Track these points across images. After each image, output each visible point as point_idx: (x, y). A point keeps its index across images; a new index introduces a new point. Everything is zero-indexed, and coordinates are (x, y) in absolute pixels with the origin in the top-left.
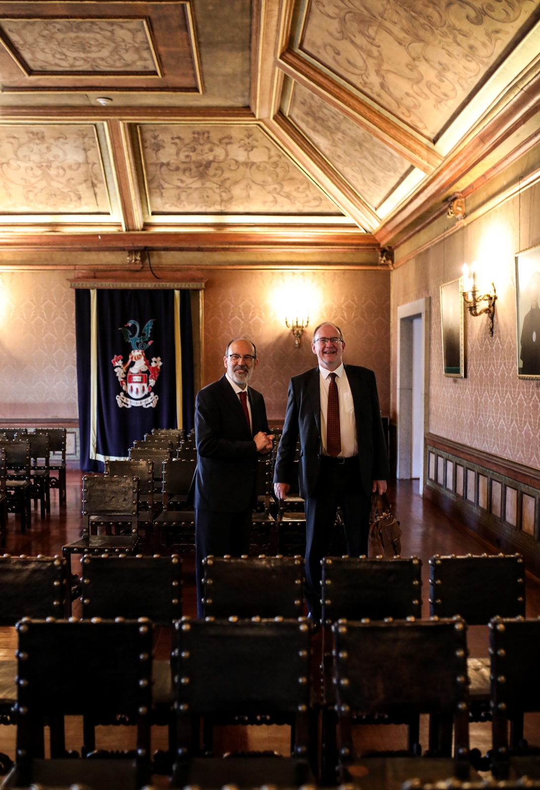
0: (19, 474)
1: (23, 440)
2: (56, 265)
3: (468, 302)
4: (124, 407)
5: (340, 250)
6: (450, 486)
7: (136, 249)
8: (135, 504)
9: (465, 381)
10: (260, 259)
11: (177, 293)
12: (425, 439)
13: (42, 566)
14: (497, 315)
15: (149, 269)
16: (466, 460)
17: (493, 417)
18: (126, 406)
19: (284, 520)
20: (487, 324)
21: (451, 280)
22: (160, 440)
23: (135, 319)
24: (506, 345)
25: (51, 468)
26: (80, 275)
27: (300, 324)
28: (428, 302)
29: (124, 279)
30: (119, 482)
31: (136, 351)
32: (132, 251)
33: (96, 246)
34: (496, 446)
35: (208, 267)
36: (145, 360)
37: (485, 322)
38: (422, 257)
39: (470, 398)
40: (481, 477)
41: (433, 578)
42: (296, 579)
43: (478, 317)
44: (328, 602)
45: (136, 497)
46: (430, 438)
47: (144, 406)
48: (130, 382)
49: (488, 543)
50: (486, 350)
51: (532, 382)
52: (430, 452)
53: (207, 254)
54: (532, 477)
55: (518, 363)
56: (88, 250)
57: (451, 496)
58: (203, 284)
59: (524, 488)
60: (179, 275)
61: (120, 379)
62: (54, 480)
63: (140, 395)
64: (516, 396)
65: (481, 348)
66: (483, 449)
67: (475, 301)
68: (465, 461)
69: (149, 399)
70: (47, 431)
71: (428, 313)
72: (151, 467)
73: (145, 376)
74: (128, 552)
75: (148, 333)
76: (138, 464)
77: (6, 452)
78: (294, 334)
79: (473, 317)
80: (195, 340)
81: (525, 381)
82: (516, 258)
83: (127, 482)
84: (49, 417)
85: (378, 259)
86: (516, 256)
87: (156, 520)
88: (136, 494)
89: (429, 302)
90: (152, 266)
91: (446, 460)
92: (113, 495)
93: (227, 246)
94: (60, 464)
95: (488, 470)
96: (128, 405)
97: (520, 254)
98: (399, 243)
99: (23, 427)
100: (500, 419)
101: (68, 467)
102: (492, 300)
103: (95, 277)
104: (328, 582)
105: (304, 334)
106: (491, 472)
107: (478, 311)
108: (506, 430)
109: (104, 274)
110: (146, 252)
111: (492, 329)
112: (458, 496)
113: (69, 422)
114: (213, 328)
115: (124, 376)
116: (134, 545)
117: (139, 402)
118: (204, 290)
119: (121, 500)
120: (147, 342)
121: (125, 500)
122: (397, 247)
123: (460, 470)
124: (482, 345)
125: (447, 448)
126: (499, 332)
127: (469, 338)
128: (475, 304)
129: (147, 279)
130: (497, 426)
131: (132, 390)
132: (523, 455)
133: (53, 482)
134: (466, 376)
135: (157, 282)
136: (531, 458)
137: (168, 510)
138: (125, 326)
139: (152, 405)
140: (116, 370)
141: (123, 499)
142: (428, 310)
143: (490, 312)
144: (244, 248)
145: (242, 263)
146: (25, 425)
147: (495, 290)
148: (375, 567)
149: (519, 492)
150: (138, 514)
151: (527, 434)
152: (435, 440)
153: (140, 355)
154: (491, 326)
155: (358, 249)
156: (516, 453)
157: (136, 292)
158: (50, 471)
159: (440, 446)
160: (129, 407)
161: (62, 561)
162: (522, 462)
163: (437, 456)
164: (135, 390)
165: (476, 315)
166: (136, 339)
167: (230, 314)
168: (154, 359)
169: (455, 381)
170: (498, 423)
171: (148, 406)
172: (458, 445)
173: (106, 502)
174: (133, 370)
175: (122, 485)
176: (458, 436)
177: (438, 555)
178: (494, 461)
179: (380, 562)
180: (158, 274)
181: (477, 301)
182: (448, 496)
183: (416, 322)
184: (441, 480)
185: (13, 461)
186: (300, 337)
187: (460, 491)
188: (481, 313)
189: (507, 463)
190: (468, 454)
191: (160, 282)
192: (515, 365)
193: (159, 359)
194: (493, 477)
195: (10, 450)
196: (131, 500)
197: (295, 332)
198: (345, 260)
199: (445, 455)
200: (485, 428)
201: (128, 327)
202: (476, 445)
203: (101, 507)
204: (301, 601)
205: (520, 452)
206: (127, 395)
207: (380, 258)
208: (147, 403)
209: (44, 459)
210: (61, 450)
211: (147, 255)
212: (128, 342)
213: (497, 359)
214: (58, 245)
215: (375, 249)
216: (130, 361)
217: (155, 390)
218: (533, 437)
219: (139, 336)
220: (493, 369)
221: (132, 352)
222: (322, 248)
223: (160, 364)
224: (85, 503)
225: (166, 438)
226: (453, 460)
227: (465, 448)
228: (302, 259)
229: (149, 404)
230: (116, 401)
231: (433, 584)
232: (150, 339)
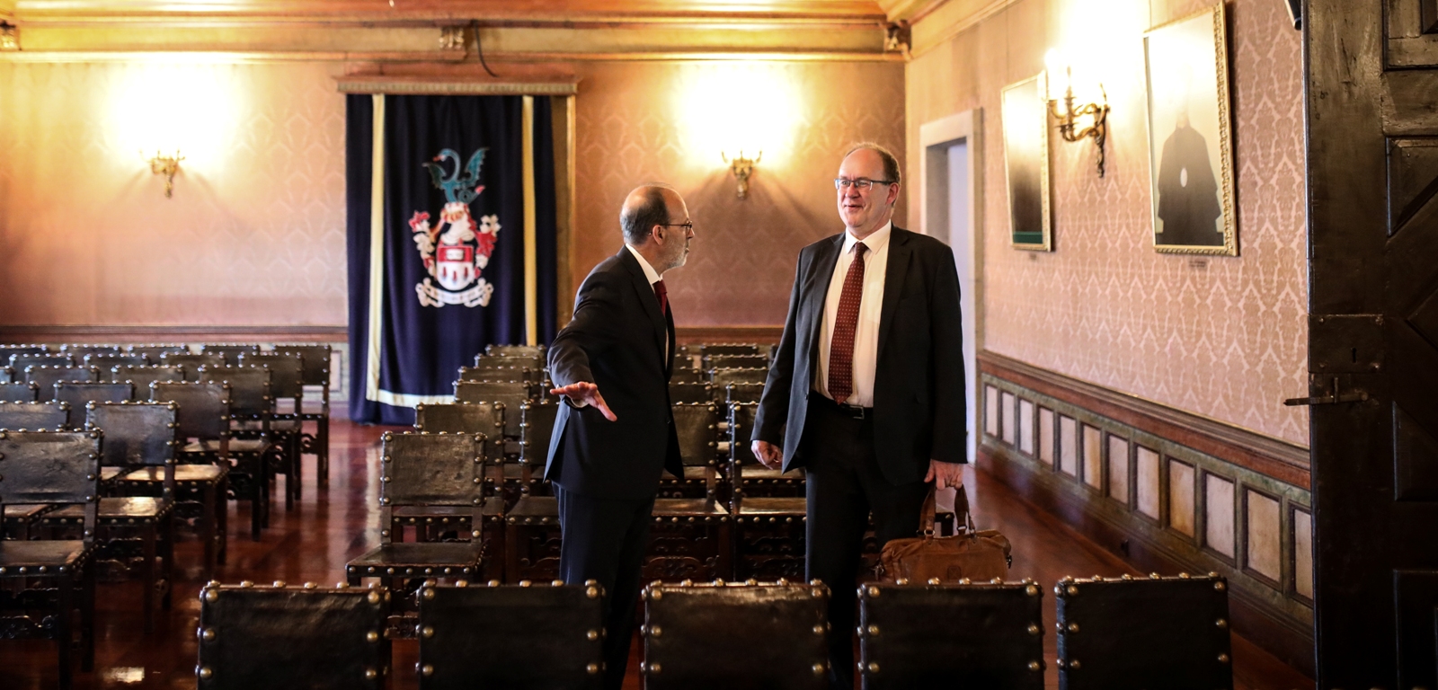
0: (247, 428)
1: (257, 365)
2: (313, 51)
3: (1057, 117)
4: (430, 306)
5: (815, 27)
6: (1027, 445)
7: (455, 23)
8: (478, 484)
9: (1053, 256)
10: (675, 42)
11: (528, 102)
12: (978, 361)
13: (345, 603)
14: (1110, 140)
15: (478, 59)
16: (1058, 399)
17: (1107, 321)
18: (434, 303)
19: (742, 513)
20: (1091, 156)
21: (1021, 78)
22: (507, 365)
23: (452, 147)
24: (1129, 192)
25: (304, 417)
26: (355, 69)
27: (746, 158)
28: (978, 116)
29: (433, 77)
30: (449, 445)
31: (454, 204)
32: (448, 28)
33: (385, 18)
34: (1115, 372)
35: (583, 56)
36: (469, 221)
37: (1088, 153)
38: (966, 37)
39: (1062, 288)
40: (1087, 430)
41: (1062, 621)
42: (815, 624)
43: (1075, 143)
44: (873, 667)
45: (479, 472)
46: (989, 360)
47: (468, 304)
48: (443, 260)
49: (1105, 551)
50: (1092, 201)
51: (1180, 257)
52: (987, 384)
53: (581, 32)
54: (1189, 430)
55: (1155, 225)
56: (371, 25)
57: (1030, 464)
58: (574, 87)
59: (1172, 449)
60: (531, 69)
61: (424, 256)
62: (308, 439)
63: (461, 284)
64: (1152, 283)
65: (1083, 197)
66: (1089, 379)
67: (1071, 114)
68: (1055, 401)
69: (476, 291)
70: (298, 349)
71: (979, 137)
72: (500, 415)
73: (470, 248)
74: (469, 573)
75: (475, 172)
76: (476, 410)
77: (230, 389)
78: (736, 174)
79: (1064, 142)
80: (559, 184)
81: (1168, 257)
82: (1145, 40)
83: (463, 443)
84: (295, 323)
85: (882, 42)
86: (1146, 35)
87: (510, 513)
88: (480, 467)
89: (980, 116)
90: (483, 54)
91: (1020, 399)
92: (439, 468)
93: (617, 20)
94: (318, 410)
95: (1101, 418)
96: (436, 301)
97: (1153, 32)
98: (921, 14)
99: (253, 341)
100: (1121, 325)
101: (332, 415)
102: (1101, 114)
103: (382, 73)
104: (873, 629)
105: (754, 174)
106: (1107, 420)
107: (1076, 133)
108: (1133, 344)
109: (398, 68)
110: (473, 30)
111: (1101, 165)
112: (1043, 464)
113: (331, 331)
114: (590, 167)
115: (431, 249)
116: (477, 561)
117: (457, 295)
118: (577, 96)
119: (453, 478)
120: (472, 189)
121: (459, 476)
122: (916, 21)
123: (1047, 418)
124: (1083, 193)
125: (1020, 378)
126: (1116, 169)
127: (1058, 180)
128: (1070, 121)
129: (475, 77)
130: (1115, 338)
131: (445, 274)
132: (1169, 390)
133: (307, 442)
134: (1053, 248)
135: (492, 81)
136: (1184, 393)
137: (531, 495)
138: (435, 159)
139: (483, 302)
140: (417, 239)
141: (456, 476)
142: (979, 131)
143: (1097, 134)
144: (646, 23)
145: (644, 49)
146: (256, 337)
147: (1105, 96)
148: (957, 600)
149: (1163, 457)
150: (483, 503)
151: (1174, 350)
152: (997, 363)
153: (461, 212)
154: (1100, 158)
155: (848, 24)
156: (1153, 385)
157: (455, 100)
158: (304, 422)
159: (1007, 374)
160: (440, 305)
161: (382, 595)
162: (1167, 403)
163: (1001, 392)
164: (450, 274)
165: (1073, 139)
166: (453, 184)
167: (621, 140)
168: (485, 219)
169: (1033, 257)
170: (1118, 332)
171: (474, 304)
172: (1042, 373)
173: (425, 481)
174: (447, 239)
175: (454, 449)
176: (1041, 355)
177: (1069, 577)
178: (1112, 402)
179: (967, 591)
180: (495, 68)
181: (1074, 116)
182: (1025, 465)
183: (954, 153)
184: (1009, 436)
185: (240, 404)
186: (746, 179)
187: (1047, 454)
188: (1081, 136)
189: (1138, 404)
190: (1062, 388)
191: (496, 81)
192: (1147, 229)
193: (494, 218)
194: (1112, 431)
195: (235, 384)
196: (471, 477)
197: (738, 171)
198: (825, 43)
199: (1017, 389)
200: (1093, 340)
201: (440, 162)
202: (1077, 371)
203: (414, 490)
204: (825, 665)
205: (1162, 385)
206: (435, 284)
207: (887, 40)
208: (472, 298)
209: (293, 400)
210: (321, 384)
211: (474, 35)
212: (438, 189)
213: (1113, 218)
214: (317, 15)
215: (877, 24)
216: (441, 223)
217: (488, 274)
218: (1186, 357)
219: (460, 177)
220: (1106, 235)
221: (447, 206)
222: (786, 24)
223: (497, 227)
224: (386, 482)
225: (514, 362)
226: (1032, 399)
227: (1055, 377)
228: (750, 42)
229: (476, 299)
230: (416, 294)
231: (1065, 632)
232: (478, 183)
